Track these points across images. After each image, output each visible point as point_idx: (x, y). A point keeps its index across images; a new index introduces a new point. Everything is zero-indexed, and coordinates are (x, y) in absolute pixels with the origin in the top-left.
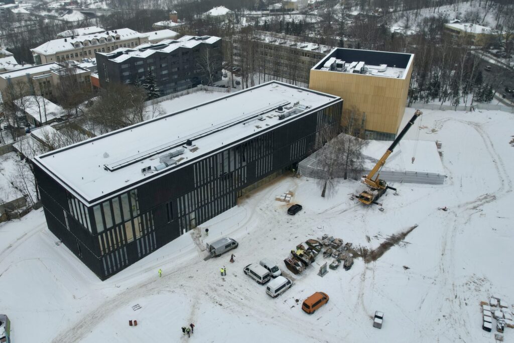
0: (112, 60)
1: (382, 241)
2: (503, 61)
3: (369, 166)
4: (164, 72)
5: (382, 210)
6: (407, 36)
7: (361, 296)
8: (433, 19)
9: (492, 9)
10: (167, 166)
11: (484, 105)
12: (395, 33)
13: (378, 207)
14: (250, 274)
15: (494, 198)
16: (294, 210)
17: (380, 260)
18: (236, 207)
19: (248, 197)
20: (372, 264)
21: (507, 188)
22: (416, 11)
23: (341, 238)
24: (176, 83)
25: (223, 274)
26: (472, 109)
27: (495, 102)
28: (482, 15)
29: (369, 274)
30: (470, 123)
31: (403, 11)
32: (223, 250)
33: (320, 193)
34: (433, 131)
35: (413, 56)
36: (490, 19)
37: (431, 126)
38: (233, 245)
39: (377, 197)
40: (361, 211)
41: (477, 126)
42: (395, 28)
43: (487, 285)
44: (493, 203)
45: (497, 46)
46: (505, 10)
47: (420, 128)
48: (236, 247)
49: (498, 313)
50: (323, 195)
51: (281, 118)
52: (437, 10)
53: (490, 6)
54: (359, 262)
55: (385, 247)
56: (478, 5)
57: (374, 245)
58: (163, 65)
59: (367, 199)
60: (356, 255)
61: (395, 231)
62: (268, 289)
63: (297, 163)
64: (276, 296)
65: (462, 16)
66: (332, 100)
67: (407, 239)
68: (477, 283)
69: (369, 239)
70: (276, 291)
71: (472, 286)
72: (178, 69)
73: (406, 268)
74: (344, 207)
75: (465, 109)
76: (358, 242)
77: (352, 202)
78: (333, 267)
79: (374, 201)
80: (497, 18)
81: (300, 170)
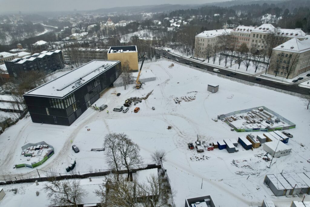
0: (17, 63)
1: (146, 95)
2: (159, 48)
3: (135, 79)
4: (42, 66)
5: (143, 89)
6: (127, 43)
7: (147, 106)
8: (133, 37)
9: (150, 32)
10: (79, 85)
11: (159, 59)
12: (122, 43)
13: (142, 88)
14: (116, 110)
15: (169, 80)
16: (119, 95)
17: (148, 99)
18: (100, 99)
19: (102, 95)
20: (146, 100)
21: (171, 77)
22: (126, 35)
23: (136, 96)
24: (47, 70)
25: (108, 113)
26: (156, 61)
27: (161, 58)
28: (148, 34)
29: (147, 102)
30: (157, 65)
31: (122, 35)
32: (104, 108)
33: (124, 89)
34: (148, 68)
35: (136, 46)
36: (151, 35)
37: (147, 67)
38: (106, 106)
39: (141, 86)
40: (137, 91)
41: (159, 65)
42: (122, 41)
43: (174, 96)
44: (170, 81)
45: (156, 44)
46: (154, 32)
47: (144, 68)
48: (107, 107)
49: (178, 100)
50: (125, 89)
51: (105, 68)
52: (133, 34)
53: (150, 31)
54: (143, 101)
55: (148, 96)
56: (146, 31)
57: (145, 96)
58: (41, 63)
59: (138, 87)
60: (141, 99)
61: (149, 92)
62: (123, 110)
63: (113, 83)
64: (126, 112)
65: (142, 35)
66: (117, 62)
67: (152, 93)
68: (172, 96)
69: (143, 96)
70: (126, 110)
71: (171, 97)
72: (47, 64)
73: (155, 98)
74: (133, 91)
75: (154, 61)
76: (140, 97)
77: (134, 89)
78: (137, 103)
79: (140, 87)
80: (153, 35)
81: (114, 85)
